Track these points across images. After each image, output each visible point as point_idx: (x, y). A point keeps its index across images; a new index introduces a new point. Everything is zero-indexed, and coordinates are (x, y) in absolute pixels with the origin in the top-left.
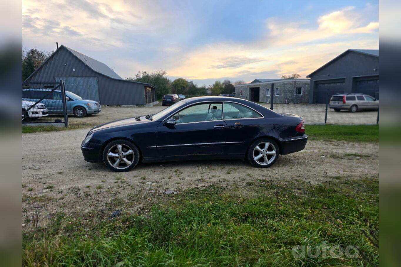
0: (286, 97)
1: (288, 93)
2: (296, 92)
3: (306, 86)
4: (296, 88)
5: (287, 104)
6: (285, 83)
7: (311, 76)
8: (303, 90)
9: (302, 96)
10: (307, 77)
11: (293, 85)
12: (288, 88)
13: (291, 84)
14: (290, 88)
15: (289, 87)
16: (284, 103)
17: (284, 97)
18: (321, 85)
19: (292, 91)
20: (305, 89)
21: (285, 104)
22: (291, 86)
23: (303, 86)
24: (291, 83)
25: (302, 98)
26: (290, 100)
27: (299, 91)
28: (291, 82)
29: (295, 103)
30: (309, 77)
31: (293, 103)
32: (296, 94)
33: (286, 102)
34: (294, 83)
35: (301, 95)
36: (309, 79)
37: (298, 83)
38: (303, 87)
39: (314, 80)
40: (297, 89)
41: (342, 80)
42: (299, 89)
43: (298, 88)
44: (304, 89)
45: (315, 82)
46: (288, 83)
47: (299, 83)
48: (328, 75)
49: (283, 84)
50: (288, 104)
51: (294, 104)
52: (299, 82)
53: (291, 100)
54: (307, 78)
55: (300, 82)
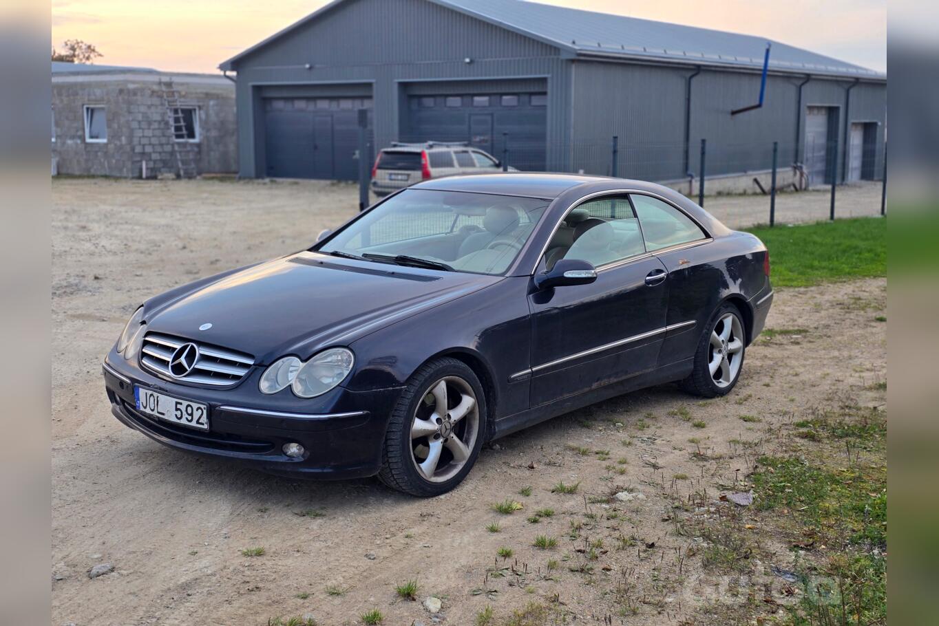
0: (138, 149)
1: (148, 133)
2: (178, 129)
3: (212, 103)
4: (176, 111)
5: (148, 178)
6: (131, 86)
7: (237, 63)
8: (200, 119)
9: (199, 145)
10: (223, 67)
11: (161, 97)
12: (143, 109)
13: (153, 92)
14: (153, 109)
15: (149, 107)
16: (137, 175)
17: (133, 149)
18: (279, 105)
19: (160, 122)
20: (207, 115)
21: (140, 177)
22: (156, 101)
23: (201, 104)
24: (155, 88)
25: (199, 152)
26: (155, 161)
27: (185, 122)
28: (154, 83)
29: (182, 173)
30: (233, 70)
31: (172, 176)
32: (178, 136)
33: (141, 170)
34: (164, 88)
35: (196, 140)
36: (228, 77)
37: (179, 88)
38: (200, 108)
39: (251, 84)
40: (180, 115)
41: (363, 91)
42: (188, 114)
43: (183, 111)
44: (203, 116)
45: (257, 89)
46: (142, 90)
47: (183, 90)
48: (307, 66)
49: (121, 91)
50: (154, 178)
51: (178, 177)
52: (182, 84)
53: (161, 160)
54: (222, 73)
55: (187, 84)
